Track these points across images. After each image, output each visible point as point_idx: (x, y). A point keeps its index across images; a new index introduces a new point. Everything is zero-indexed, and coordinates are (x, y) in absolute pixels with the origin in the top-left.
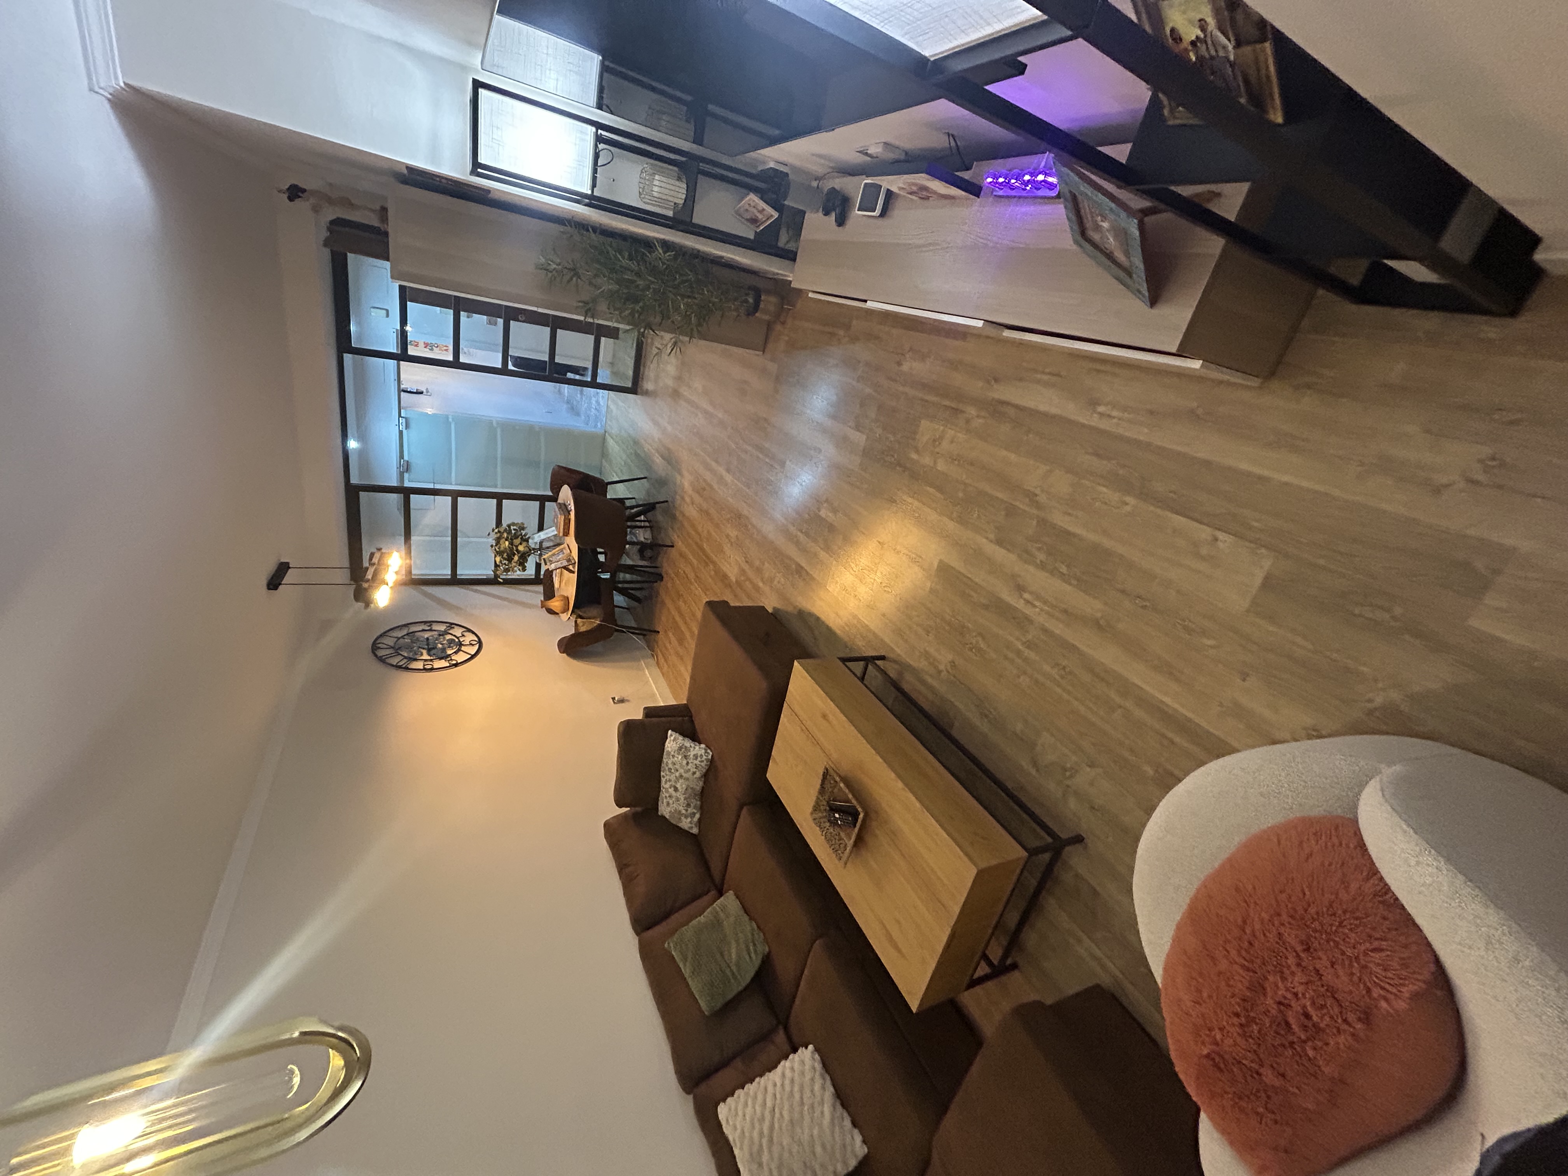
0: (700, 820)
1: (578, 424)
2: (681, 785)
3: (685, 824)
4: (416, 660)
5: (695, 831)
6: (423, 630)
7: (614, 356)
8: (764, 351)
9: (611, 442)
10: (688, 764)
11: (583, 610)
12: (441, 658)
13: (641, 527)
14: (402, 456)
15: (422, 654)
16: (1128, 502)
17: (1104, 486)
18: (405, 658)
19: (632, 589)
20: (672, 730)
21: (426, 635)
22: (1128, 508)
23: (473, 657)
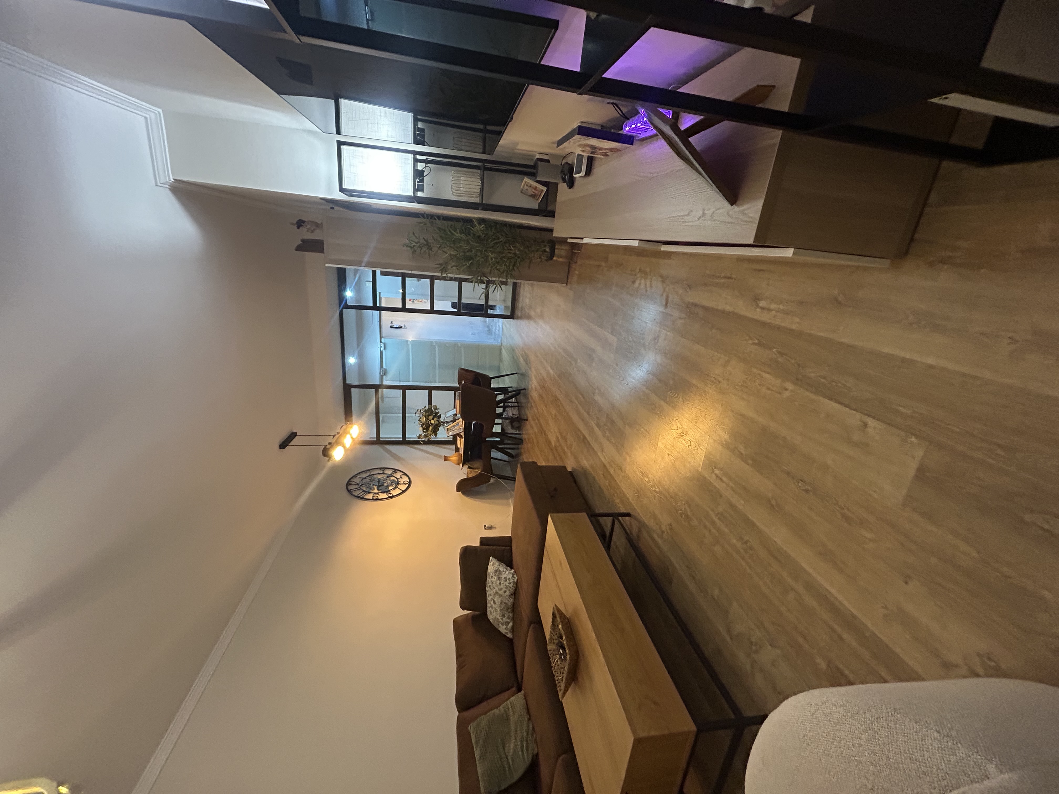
0: (513, 628)
1: (490, 341)
2: (497, 600)
3: (502, 629)
4: (369, 493)
5: (509, 635)
6: (379, 474)
7: (505, 296)
8: (567, 284)
9: (504, 351)
10: (500, 584)
11: (471, 463)
12: (384, 492)
13: (512, 407)
14: (382, 366)
15: (374, 489)
16: (787, 387)
17: (768, 373)
18: (364, 491)
19: (510, 449)
20: (493, 557)
21: (379, 477)
22: (787, 394)
23: (404, 492)
